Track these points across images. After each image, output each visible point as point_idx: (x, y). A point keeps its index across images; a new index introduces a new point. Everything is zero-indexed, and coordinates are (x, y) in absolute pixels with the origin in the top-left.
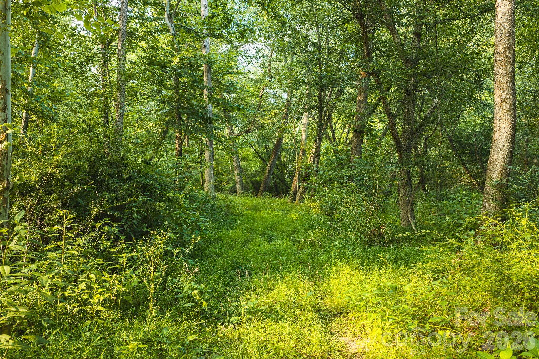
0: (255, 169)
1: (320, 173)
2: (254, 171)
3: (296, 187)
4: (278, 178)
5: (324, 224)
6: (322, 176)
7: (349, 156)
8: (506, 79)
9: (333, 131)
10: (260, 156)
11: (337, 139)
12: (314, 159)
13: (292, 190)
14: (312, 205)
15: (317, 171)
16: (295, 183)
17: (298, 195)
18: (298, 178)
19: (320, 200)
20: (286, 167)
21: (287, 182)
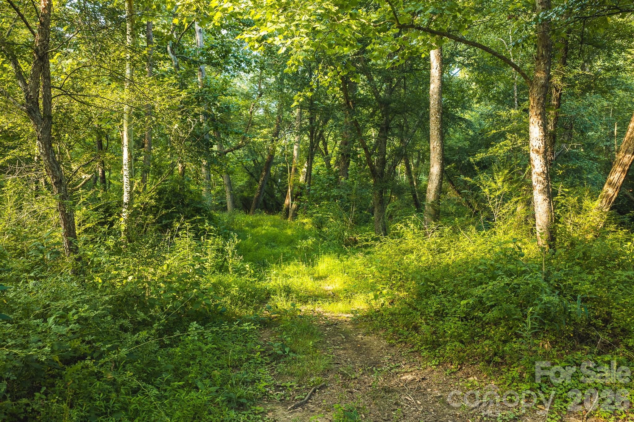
0: (241, 183)
1: (312, 192)
2: (240, 186)
3: (289, 204)
4: (267, 193)
5: (316, 236)
6: (313, 194)
7: (337, 177)
8: (436, 132)
9: (325, 144)
10: (248, 171)
11: (330, 152)
12: (306, 177)
13: (284, 208)
14: (305, 221)
15: (309, 190)
16: (288, 201)
17: (291, 212)
18: (291, 195)
19: (312, 216)
20: (276, 182)
21: (277, 197)
